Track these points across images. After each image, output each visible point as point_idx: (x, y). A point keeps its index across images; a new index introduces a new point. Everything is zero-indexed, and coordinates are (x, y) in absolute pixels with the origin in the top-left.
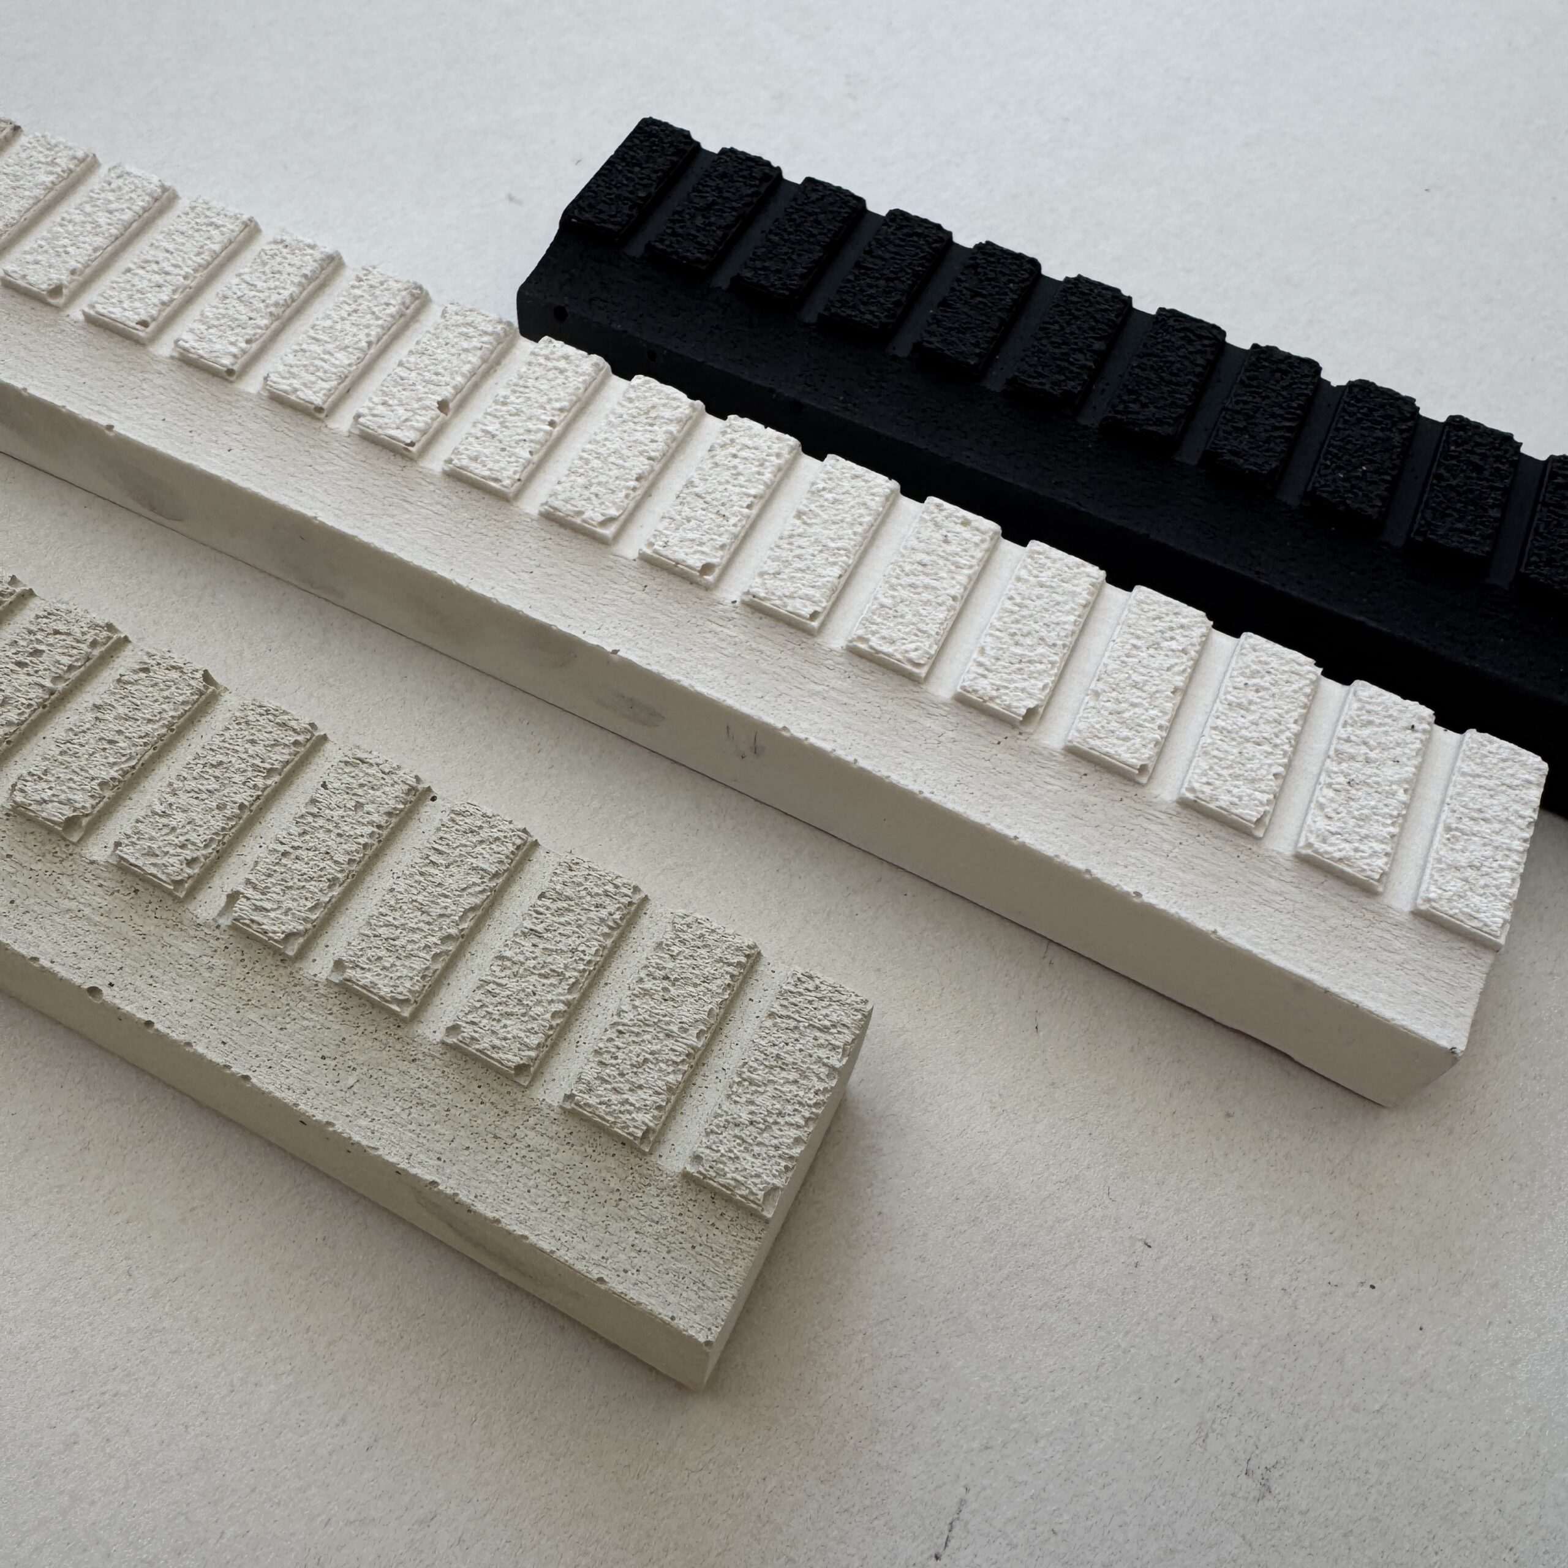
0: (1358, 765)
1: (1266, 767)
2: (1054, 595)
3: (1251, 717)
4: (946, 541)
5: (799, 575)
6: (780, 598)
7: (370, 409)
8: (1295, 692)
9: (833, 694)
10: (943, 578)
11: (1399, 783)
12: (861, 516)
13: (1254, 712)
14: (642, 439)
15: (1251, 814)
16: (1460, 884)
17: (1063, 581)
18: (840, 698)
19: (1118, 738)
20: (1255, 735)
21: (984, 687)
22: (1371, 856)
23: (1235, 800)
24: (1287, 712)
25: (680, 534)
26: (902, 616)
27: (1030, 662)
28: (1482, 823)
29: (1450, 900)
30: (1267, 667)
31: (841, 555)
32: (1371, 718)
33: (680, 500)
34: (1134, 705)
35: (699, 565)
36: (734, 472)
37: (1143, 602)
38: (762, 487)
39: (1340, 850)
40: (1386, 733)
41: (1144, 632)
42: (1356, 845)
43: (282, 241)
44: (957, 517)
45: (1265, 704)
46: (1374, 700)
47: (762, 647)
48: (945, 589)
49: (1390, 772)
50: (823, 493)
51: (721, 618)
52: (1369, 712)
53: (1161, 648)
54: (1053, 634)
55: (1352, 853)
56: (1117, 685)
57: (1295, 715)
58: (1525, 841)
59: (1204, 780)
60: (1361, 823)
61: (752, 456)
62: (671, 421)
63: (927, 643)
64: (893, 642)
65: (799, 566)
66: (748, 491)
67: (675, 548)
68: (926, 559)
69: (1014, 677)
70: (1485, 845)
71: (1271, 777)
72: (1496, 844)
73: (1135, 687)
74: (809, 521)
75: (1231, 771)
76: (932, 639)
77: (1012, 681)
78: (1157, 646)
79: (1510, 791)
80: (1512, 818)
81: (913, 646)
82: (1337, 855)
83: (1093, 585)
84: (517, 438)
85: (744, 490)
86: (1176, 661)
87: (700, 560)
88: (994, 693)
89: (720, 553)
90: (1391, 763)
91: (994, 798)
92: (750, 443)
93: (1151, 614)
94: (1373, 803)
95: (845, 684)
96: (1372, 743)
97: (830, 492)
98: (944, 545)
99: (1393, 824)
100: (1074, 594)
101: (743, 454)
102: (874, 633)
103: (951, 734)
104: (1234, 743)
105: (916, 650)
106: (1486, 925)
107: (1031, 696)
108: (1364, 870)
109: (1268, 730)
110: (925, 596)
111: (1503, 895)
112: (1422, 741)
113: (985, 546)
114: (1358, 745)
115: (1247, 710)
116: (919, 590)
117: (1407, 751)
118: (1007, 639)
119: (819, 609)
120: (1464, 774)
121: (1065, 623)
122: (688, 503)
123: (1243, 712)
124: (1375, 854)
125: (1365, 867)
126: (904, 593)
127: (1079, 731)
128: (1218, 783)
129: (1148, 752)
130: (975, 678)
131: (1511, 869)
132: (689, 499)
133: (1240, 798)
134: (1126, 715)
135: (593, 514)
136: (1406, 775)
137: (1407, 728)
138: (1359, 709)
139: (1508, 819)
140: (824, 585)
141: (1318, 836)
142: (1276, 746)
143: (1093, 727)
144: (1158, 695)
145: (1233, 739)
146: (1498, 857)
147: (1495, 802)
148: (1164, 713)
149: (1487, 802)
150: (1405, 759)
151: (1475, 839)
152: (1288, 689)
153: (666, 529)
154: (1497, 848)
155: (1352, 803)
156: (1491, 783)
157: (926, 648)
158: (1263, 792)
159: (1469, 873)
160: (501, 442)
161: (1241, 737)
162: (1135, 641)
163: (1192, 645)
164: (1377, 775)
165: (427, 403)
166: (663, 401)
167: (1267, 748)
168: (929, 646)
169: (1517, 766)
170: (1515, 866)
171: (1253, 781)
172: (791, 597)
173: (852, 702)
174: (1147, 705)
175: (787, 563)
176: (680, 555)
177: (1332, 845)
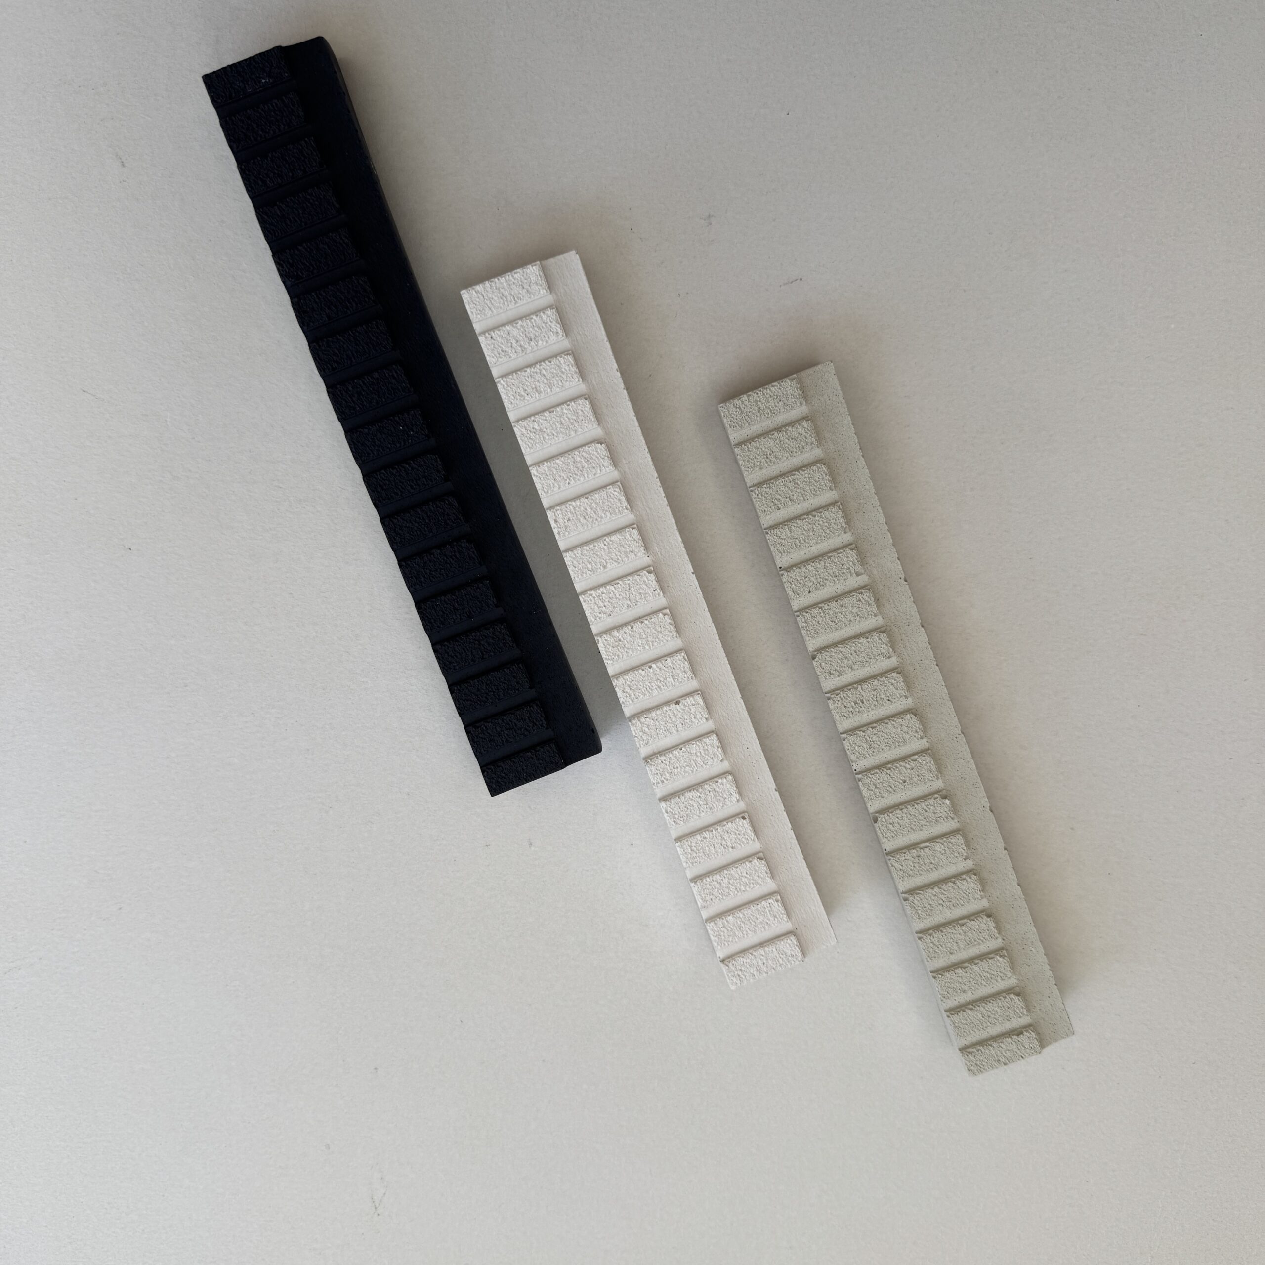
0: (522, 343)
1: (551, 367)
2: (555, 473)
3: (537, 384)
4: (569, 520)
5: (626, 546)
6: (639, 543)
7: (701, 719)
8: (515, 380)
9: (645, 503)
10: (583, 507)
11: (516, 327)
12: (587, 551)
13: (535, 385)
14: (628, 637)
15: (570, 359)
16: (532, 287)
17: (547, 476)
18: (644, 501)
19: (584, 413)
20: (542, 378)
21: (607, 462)
22: (549, 317)
23: (570, 366)
24: (525, 376)
25: (648, 591)
26: (608, 505)
27: (585, 458)
28: (505, 295)
29: (541, 286)
30: (515, 395)
31: (607, 541)
32: (501, 352)
33: (637, 603)
34: (569, 419)
35: (652, 574)
36: (611, 601)
37: (530, 448)
38: (608, 587)
39: (556, 326)
40: (502, 344)
41: (540, 438)
42: (550, 323)
43: (674, 821)
44: (557, 525)
45: (529, 384)
46: (493, 355)
47: (652, 536)
48: (587, 503)
49: (515, 332)
50: (591, 569)
51: (655, 556)
52: (499, 354)
53: (540, 428)
54: (569, 461)
55: (554, 322)
56: (567, 429)
57: (523, 373)
58: (498, 279)
59: (572, 380)
60: (541, 327)
61: (600, 602)
62: (613, 637)
63: (610, 490)
64: (619, 500)
65: (623, 548)
66: (614, 589)
67: (654, 586)
68: (582, 519)
69: (594, 457)
70: (512, 289)
71: (552, 363)
72: (508, 286)
73: (562, 423)
74: (605, 562)
75: (562, 375)
76: (607, 490)
77: (597, 457)
78: (541, 430)
79: (485, 295)
80: (494, 288)
81: (615, 493)
82: (559, 325)
83: (539, 467)
84: (666, 669)
85: (614, 591)
86: (540, 420)
87: (650, 576)
88: (606, 458)
89: (641, 574)
90: (511, 335)
91: (629, 433)
92: (596, 607)
93: (530, 441)
94: (531, 329)
95: (639, 503)
96: (510, 345)
97: (587, 568)
98: (571, 519)
99: (532, 318)
100: (548, 468)
101: (602, 605)
102: (622, 507)
103: (624, 461)
104: (552, 382)
105: (615, 491)
106: (539, 271)
107: (596, 448)
108: (556, 315)
109: (537, 377)
110: (595, 506)
111: (524, 272)
112: (494, 332)
113: (558, 508)
114: (515, 349)
115: (536, 388)
116: (595, 510)
117: (502, 333)
118: (585, 471)
119: (631, 529)
120: (492, 312)
121: (562, 461)
122: (635, 600)
123: (538, 388)
124: (548, 316)
125: (554, 315)
126: (600, 513)
127: (593, 425)
128: (569, 375)
129: (580, 401)
130: (607, 467)
131: (513, 276)
132: (634, 601)
133: (568, 365)
134: (575, 417)
135: (667, 619)
136: (511, 327)
137: (493, 339)
138: (501, 358)
139: (496, 289)
140: (622, 535)
141: (558, 335)
142: (540, 370)
143: (588, 423)
144: (558, 415)
145: (550, 383)
146: (512, 282)
147: (493, 296)
148: (562, 409)
149: (496, 299)
150: (506, 332)
151: (513, 293)
152: (516, 382)
153: (650, 596)
154: (510, 285)
155: (537, 335)
156: (488, 302)
157: (612, 489)
158: (560, 362)
159: (526, 286)
160: (672, 672)
161: (548, 381)
162: (547, 438)
163: (529, 421)
164: (520, 335)
165: (683, 707)
166: (608, 647)
167: (544, 372)
168: (610, 489)
169: (473, 299)
170: (510, 276)
171: (559, 366)
172: (635, 540)
173: (642, 496)
174: (565, 415)
175: (625, 553)
176: (655, 582)
177: (557, 329)
